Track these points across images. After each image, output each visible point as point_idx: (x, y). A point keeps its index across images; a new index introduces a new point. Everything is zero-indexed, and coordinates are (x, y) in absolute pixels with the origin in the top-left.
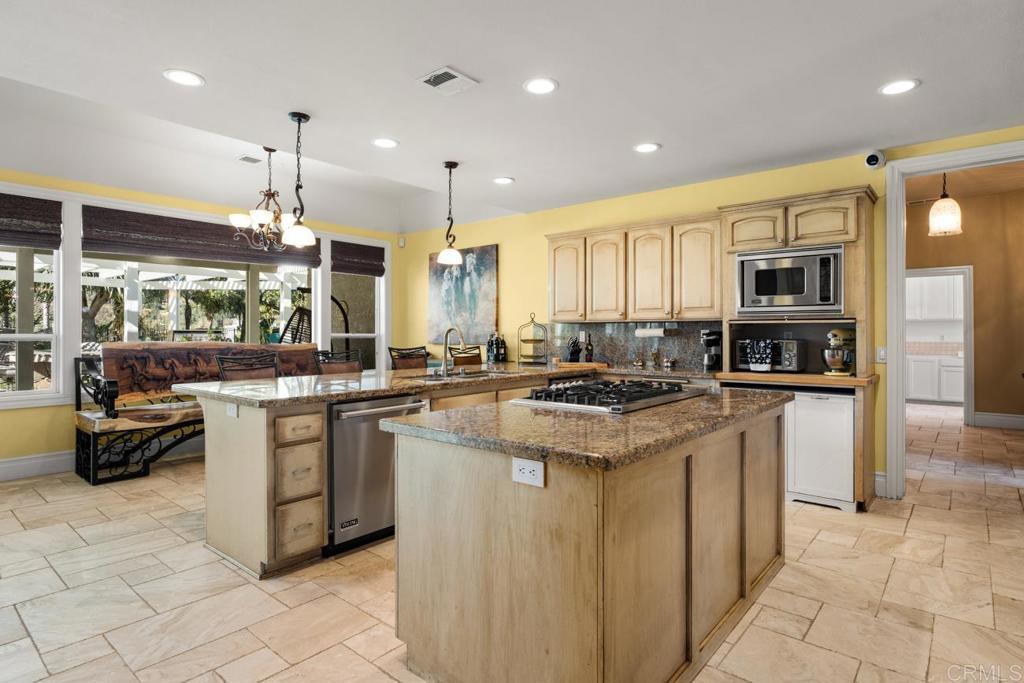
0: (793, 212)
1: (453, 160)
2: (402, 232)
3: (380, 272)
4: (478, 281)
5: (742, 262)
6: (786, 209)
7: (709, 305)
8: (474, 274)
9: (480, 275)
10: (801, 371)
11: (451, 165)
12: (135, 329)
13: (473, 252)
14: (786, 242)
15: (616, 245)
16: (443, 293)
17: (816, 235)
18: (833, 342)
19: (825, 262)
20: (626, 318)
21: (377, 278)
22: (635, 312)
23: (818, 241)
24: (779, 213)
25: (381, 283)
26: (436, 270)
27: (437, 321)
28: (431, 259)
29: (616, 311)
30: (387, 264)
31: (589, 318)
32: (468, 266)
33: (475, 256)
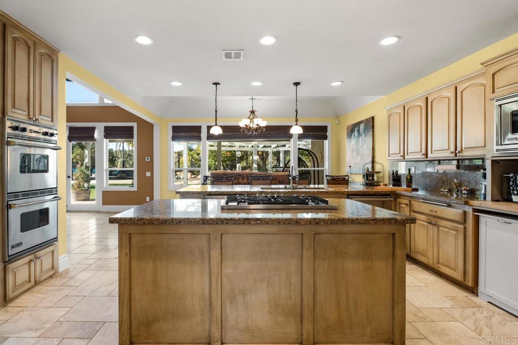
1: (297, 82)
2: (338, 117)
3: (326, 138)
4: (365, 138)
5: (500, 106)
7: (483, 145)
8: (363, 135)
9: (365, 135)
11: (297, 84)
12: (256, 166)
13: (363, 123)
15: (421, 107)
20: (427, 157)
21: (325, 141)
22: (432, 152)
25: (326, 142)
26: (349, 135)
27: (349, 162)
28: (347, 129)
29: (420, 152)
30: (328, 134)
31: (406, 158)
32: (361, 131)
33: (364, 125)
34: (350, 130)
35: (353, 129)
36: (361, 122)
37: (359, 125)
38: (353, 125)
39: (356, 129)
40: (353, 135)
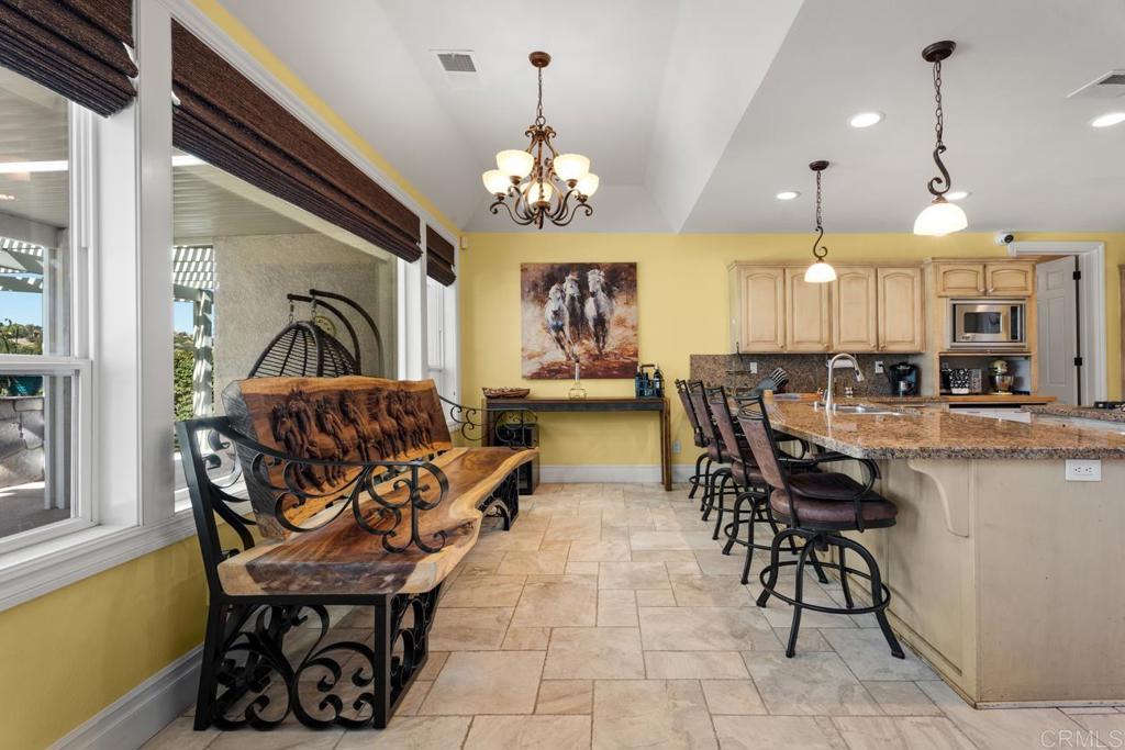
0: (990, 269)
3: (451, 280)
4: (610, 304)
5: (954, 305)
6: (985, 266)
7: (910, 339)
8: (602, 296)
9: (610, 295)
10: (985, 392)
13: (599, 268)
14: (985, 292)
16: (549, 314)
17: (1005, 289)
18: (1000, 370)
19: (1014, 310)
20: (831, 350)
22: (839, 343)
23: (1008, 293)
24: (980, 268)
26: (535, 285)
27: (539, 350)
28: (524, 269)
29: (819, 342)
30: (456, 270)
31: (790, 349)
32: (590, 285)
33: (602, 273)
34: (539, 275)
35: (555, 275)
36: (591, 266)
37: (583, 269)
38: (552, 265)
39: (570, 276)
40: (553, 289)
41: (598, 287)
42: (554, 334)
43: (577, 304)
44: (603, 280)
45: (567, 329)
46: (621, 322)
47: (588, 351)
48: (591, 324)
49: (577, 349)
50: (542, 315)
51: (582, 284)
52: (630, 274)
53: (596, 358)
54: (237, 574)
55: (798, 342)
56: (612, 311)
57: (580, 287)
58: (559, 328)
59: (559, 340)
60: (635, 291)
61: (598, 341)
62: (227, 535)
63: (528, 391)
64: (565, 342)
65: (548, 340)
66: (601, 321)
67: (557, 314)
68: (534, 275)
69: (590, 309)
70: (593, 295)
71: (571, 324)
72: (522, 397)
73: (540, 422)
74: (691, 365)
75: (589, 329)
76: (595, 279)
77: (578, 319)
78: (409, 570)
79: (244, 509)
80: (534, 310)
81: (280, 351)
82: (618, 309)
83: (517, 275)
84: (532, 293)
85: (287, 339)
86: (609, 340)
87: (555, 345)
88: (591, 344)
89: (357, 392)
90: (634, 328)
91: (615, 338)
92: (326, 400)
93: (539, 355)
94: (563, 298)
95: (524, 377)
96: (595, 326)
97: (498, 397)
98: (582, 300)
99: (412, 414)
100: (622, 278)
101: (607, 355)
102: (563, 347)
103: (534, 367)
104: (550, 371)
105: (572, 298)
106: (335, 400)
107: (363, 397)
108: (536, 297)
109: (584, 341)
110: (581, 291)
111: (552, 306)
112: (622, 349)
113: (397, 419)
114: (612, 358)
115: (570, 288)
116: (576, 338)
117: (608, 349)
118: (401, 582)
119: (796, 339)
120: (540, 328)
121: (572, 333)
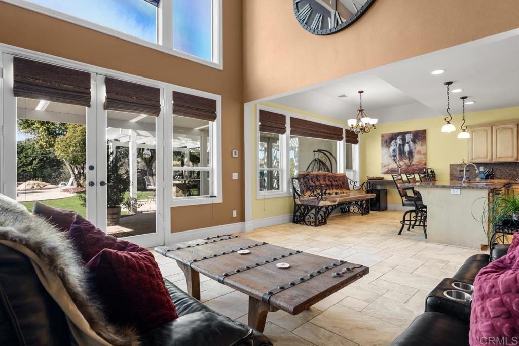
3: (357, 142)
4: (415, 146)
8: (411, 143)
13: (410, 133)
16: (391, 151)
26: (386, 142)
27: (387, 164)
28: (382, 136)
29: (512, 157)
30: (359, 139)
31: (494, 160)
32: (407, 139)
33: (412, 135)
34: (387, 137)
35: (393, 137)
36: (407, 133)
37: (403, 134)
38: (393, 134)
39: (399, 137)
40: (393, 142)
41: (410, 140)
42: (393, 158)
43: (402, 147)
44: (412, 137)
45: (398, 156)
46: (419, 152)
47: (405, 164)
48: (407, 154)
49: (401, 163)
50: (389, 152)
51: (404, 140)
52: (423, 134)
53: (409, 166)
54: (298, 202)
55: (499, 157)
56: (415, 149)
57: (403, 141)
58: (395, 156)
59: (395, 160)
60: (426, 140)
61: (409, 160)
62: (297, 196)
63: (383, 178)
64: (397, 161)
65: (391, 160)
66: (411, 153)
67: (394, 151)
68: (386, 138)
69: (407, 148)
70: (408, 143)
71: (399, 154)
72: (381, 180)
73: (388, 189)
74: (450, 168)
75: (406, 156)
76: (408, 137)
77: (402, 152)
78: (319, 202)
79: (299, 193)
80: (386, 150)
81: (312, 166)
82: (418, 147)
83: (380, 139)
84: (385, 144)
85: (314, 162)
86: (414, 159)
87: (393, 162)
88: (407, 161)
89: (321, 175)
90: (425, 154)
91: (416, 158)
92: (313, 176)
93: (387, 165)
94: (396, 145)
95: (382, 173)
96: (409, 154)
97: (372, 179)
98: (404, 145)
99: (336, 181)
100: (420, 136)
101: (413, 165)
102: (396, 163)
103: (385, 169)
104: (391, 171)
105: (400, 145)
106: (315, 177)
107: (322, 176)
108: (387, 145)
109: (404, 160)
110: (403, 142)
111: (392, 148)
112: (419, 162)
113: (331, 182)
114: (415, 166)
115: (399, 141)
116: (401, 159)
117: (413, 163)
118: (318, 204)
119: (498, 156)
120: (388, 156)
121: (400, 157)
